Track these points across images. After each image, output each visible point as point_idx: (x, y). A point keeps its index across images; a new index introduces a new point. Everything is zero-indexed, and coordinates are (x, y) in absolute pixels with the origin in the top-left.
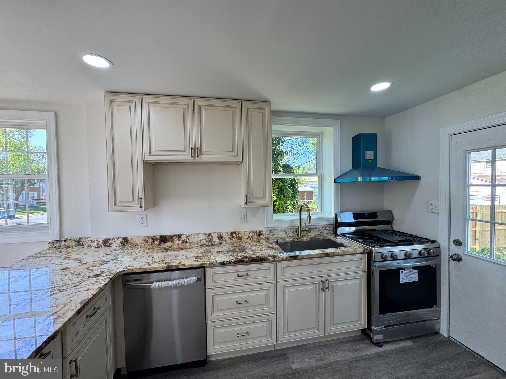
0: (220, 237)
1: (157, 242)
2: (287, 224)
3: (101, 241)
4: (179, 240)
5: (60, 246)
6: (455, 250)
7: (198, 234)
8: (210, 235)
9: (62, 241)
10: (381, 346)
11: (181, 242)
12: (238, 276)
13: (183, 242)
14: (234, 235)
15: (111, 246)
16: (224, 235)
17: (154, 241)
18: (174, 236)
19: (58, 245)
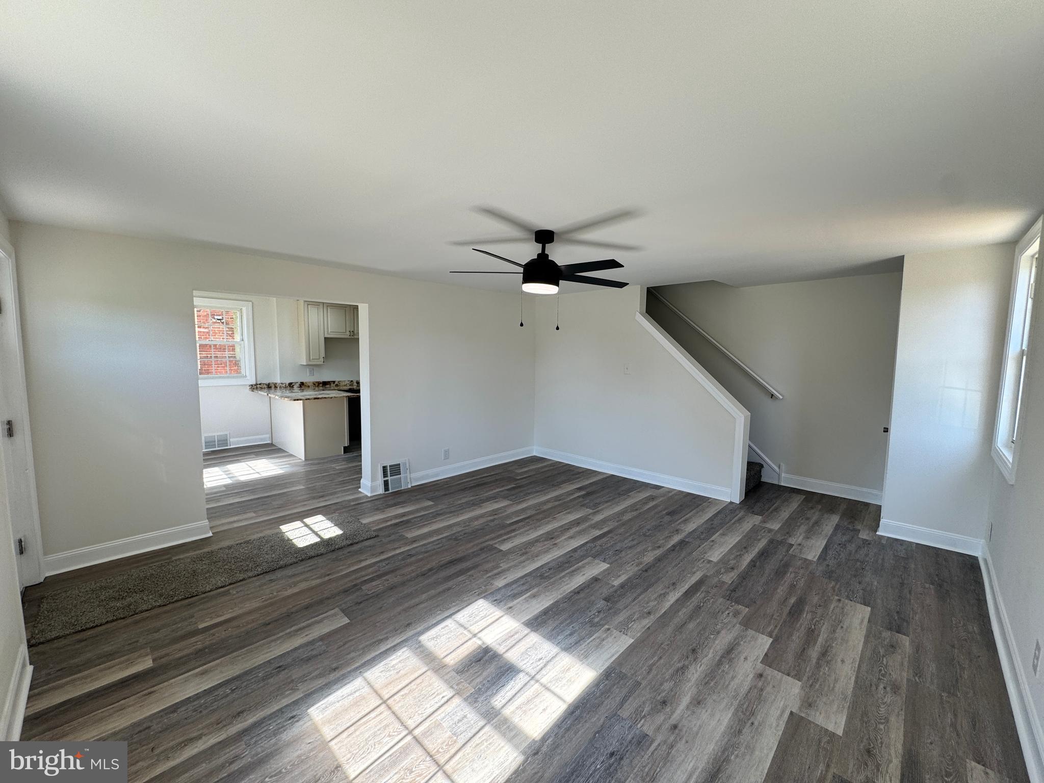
1: (321, 385)
3: (288, 384)
5: (257, 388)
8: (352, 381)
9: (258, 384)
13: (336, 385)
15: (293, 387)
18: (331, 381)
19: (255, 387)
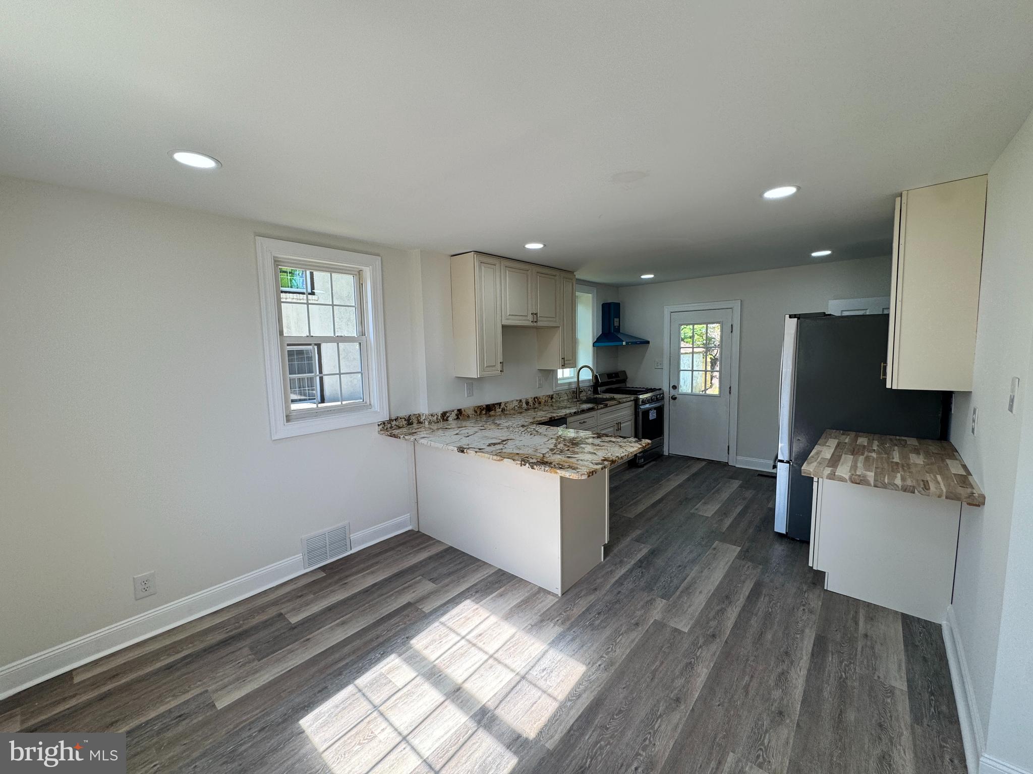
0: (527, 403)
1: (484, 412)
2: (566, 387)
3: (440, 415)
4: (500, 408)
5: (391, 427)
6: (673, 392)
7: (512, 401)
8: (521, 401)
9: (393, 421)
10: (643, 467)
11: (501, 410)
12: (580, 423)
14: (536, 400)
15: (448, 420)
16: (530, 401)
17: (481, 411)
18: (496, 404)
19: (389, 425)
